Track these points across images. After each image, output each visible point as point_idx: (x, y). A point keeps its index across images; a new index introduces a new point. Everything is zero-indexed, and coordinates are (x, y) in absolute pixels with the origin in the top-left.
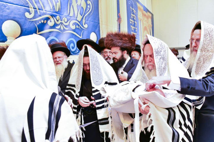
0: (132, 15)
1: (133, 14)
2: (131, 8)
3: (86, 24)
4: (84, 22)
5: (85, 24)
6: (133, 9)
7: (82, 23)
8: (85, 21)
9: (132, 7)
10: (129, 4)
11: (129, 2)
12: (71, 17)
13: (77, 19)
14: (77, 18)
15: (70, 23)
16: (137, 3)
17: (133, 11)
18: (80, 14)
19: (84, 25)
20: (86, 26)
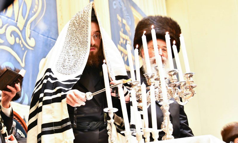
0: (121, 34)
1: (125, 32)
2: (120, 18)
3: (32, 39)
4: (29, 33)
5: (30, 38)
6: (124, 22)
7: (25, 36)
8: (31, 32)
9: (122, 17)
10: (115, 7)
11: (114, 2)
12: (9, 18)
13: (16, 24)
14: (17, 21)
15: (6, 29)
16: (133, 9)
17: (124, 25)
18: (22, 15)
19: (28, 39)
20: (32, 42)
